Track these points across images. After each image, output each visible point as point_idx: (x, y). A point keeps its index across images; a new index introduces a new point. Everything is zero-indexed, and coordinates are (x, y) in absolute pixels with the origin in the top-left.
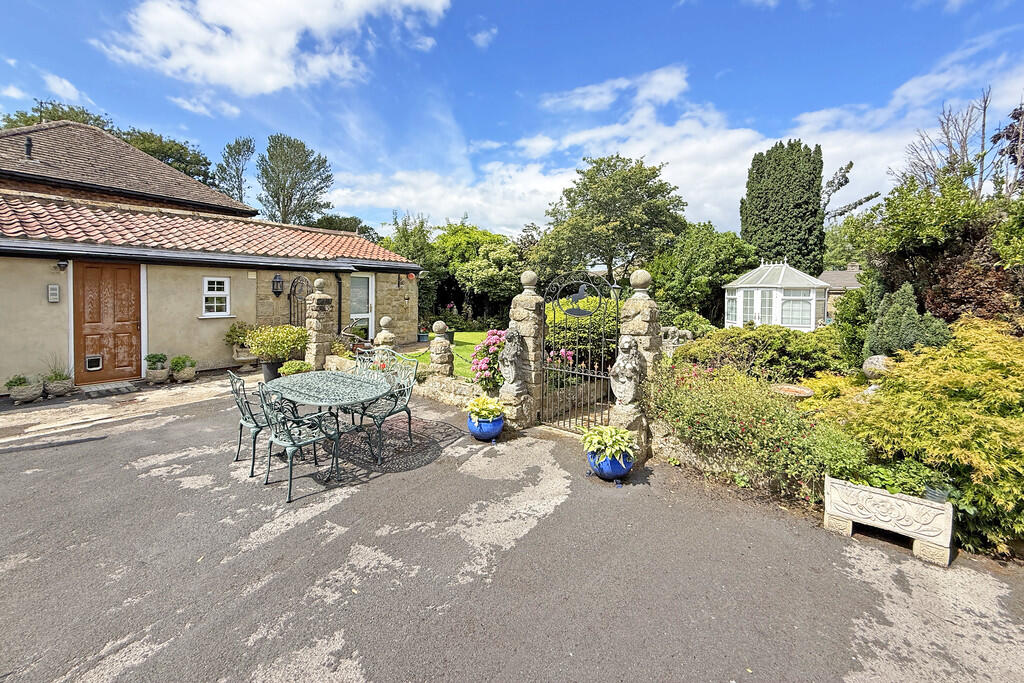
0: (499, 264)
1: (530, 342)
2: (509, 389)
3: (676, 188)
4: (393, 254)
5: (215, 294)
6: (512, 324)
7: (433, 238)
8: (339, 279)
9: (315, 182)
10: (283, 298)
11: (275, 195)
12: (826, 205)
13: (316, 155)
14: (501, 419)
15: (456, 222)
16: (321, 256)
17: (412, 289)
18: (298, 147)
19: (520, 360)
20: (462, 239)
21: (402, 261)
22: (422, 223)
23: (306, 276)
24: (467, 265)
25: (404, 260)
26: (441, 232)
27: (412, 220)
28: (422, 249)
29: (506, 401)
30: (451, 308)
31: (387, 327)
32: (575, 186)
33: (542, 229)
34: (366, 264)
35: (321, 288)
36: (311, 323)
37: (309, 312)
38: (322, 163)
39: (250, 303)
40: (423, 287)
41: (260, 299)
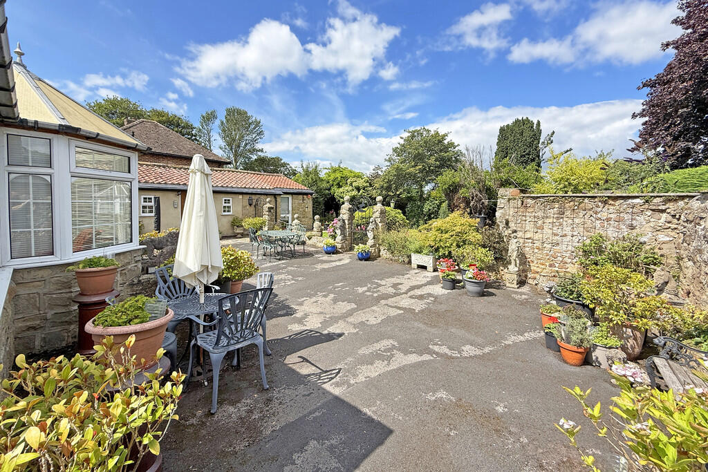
0: (358, 189)
1: (346, 222)
2: (339, 238)
3: (459, 145)
4: (300, 185)
5: (227, 205)
6: (341, 215)
7: (322, 175)
8: (276, 198)
9: (254, 136)
10: (253, 206)
11: (230, 144)
12: (543, 155)
13: (254, 119)
14: (334, 247)
15: (335, 165)
16: (268, 188)
17: (309, 203)
18: (242, 114)
19: (343, 228)
20: (338, 175)
21: (305, 189)
22: (316, 167)
23: (262, 197)
24: (341, 190)
25: (306, 188)
26: (327, 171)
27: (311, 165)
28: (316, 181)
29: (338, 242)
30: (332, 214)
31: (297, 218)
32: (399, 146)
33: (383, 170)
34: (288, 191)
35: (269, 202)
36: (266, 217)
37: (265, 213)
38: (258, 124)
39: (240, 209)
40: (315, 201)
41: (244, 207)
